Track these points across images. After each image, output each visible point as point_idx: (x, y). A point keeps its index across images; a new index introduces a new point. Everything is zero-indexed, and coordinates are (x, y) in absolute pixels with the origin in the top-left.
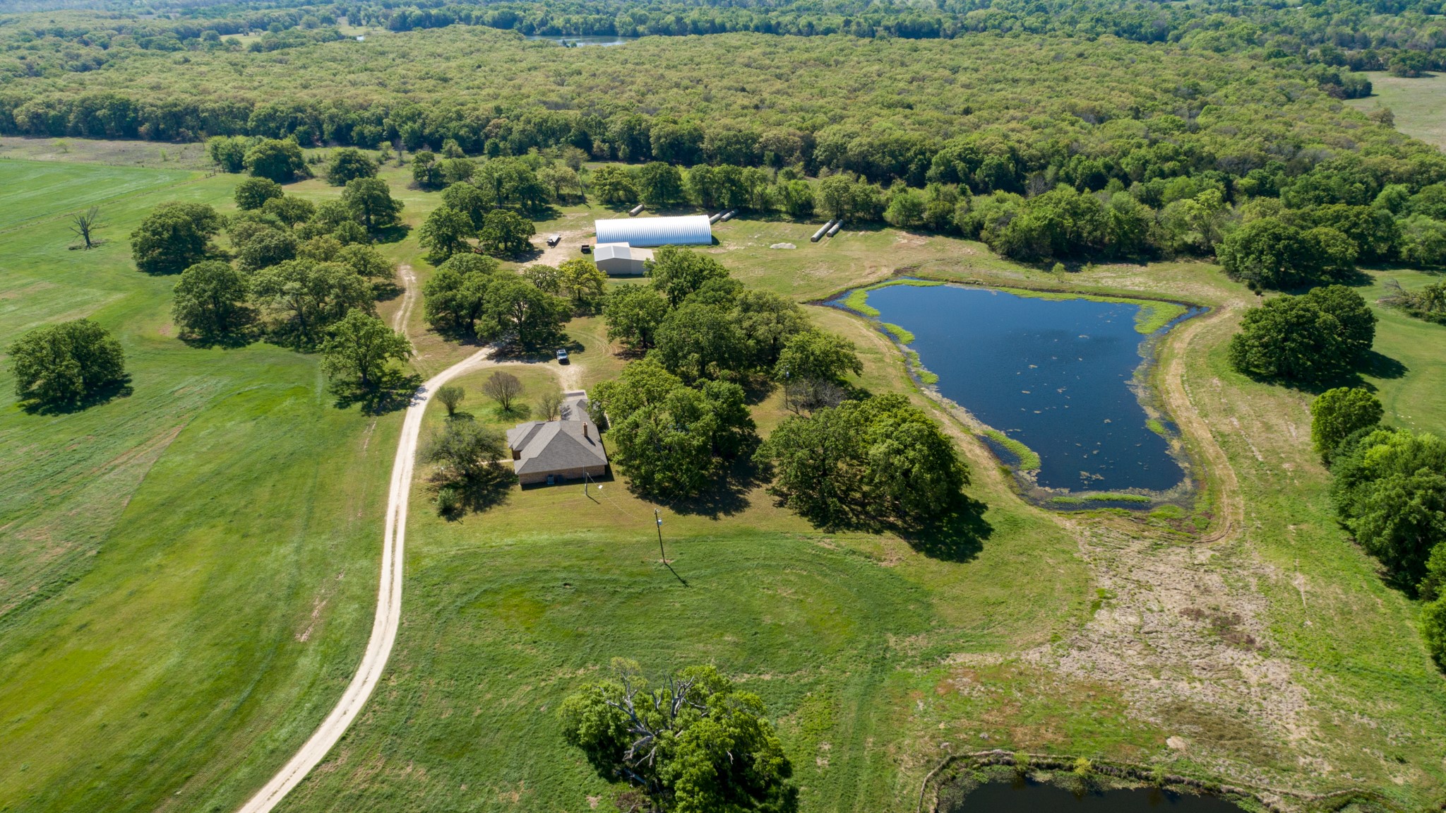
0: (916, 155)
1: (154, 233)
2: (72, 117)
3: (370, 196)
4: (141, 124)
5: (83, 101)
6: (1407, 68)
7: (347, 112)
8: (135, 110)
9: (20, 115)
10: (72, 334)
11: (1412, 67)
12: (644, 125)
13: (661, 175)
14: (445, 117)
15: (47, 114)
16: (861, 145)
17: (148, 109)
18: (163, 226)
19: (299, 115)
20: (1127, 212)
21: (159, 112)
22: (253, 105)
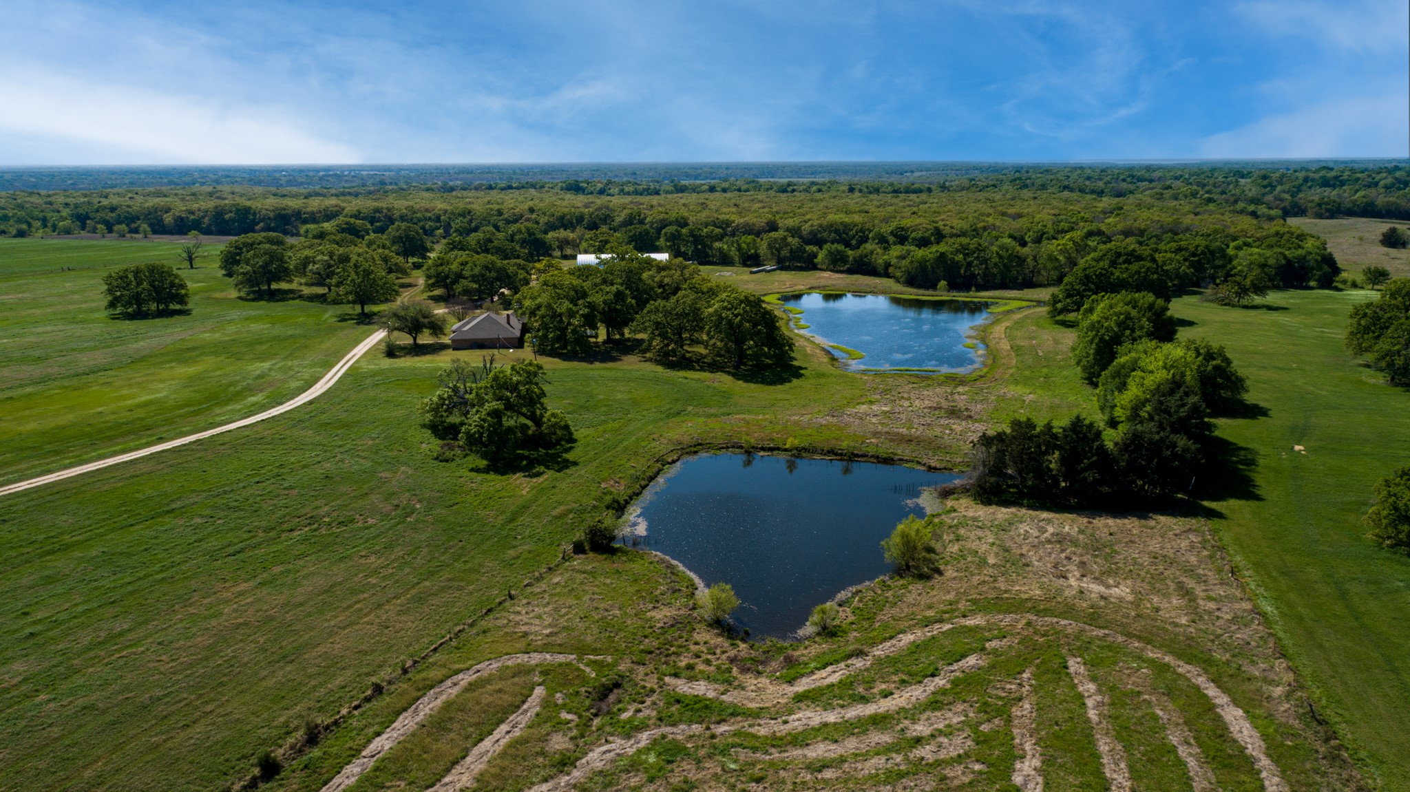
0: (857, 233)
1: (236, 248)
2: (206, 220)
3: (407, 236)
4: (257, 224)
5: (216, 207)
6: (1323, 211)
7: (415, 212)
8: (255, 214)
9: (168, 219)
10: (152, 269)
11: (1327, 210)
12: (642, 216)
13: (640, 233)
14: (488, 214)
15: (188, 218)
16: (812, 226)
17: (264, 212)
18: (243, 244)
19: (377, 215)
20: (1007, 251)
21: (272, 215)
22: (343, 210)
